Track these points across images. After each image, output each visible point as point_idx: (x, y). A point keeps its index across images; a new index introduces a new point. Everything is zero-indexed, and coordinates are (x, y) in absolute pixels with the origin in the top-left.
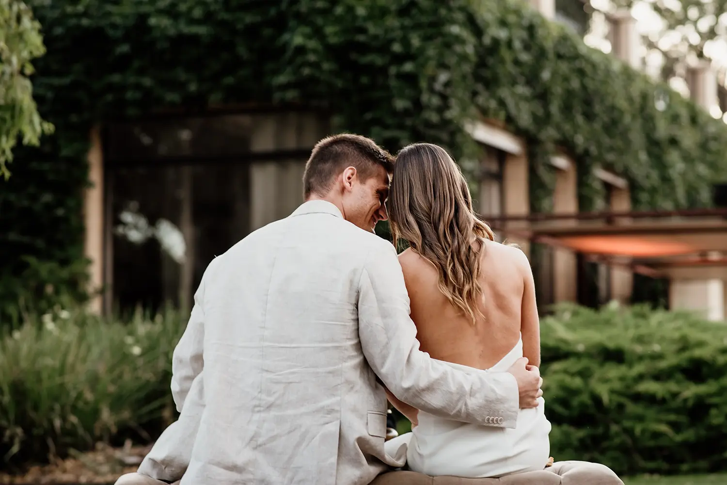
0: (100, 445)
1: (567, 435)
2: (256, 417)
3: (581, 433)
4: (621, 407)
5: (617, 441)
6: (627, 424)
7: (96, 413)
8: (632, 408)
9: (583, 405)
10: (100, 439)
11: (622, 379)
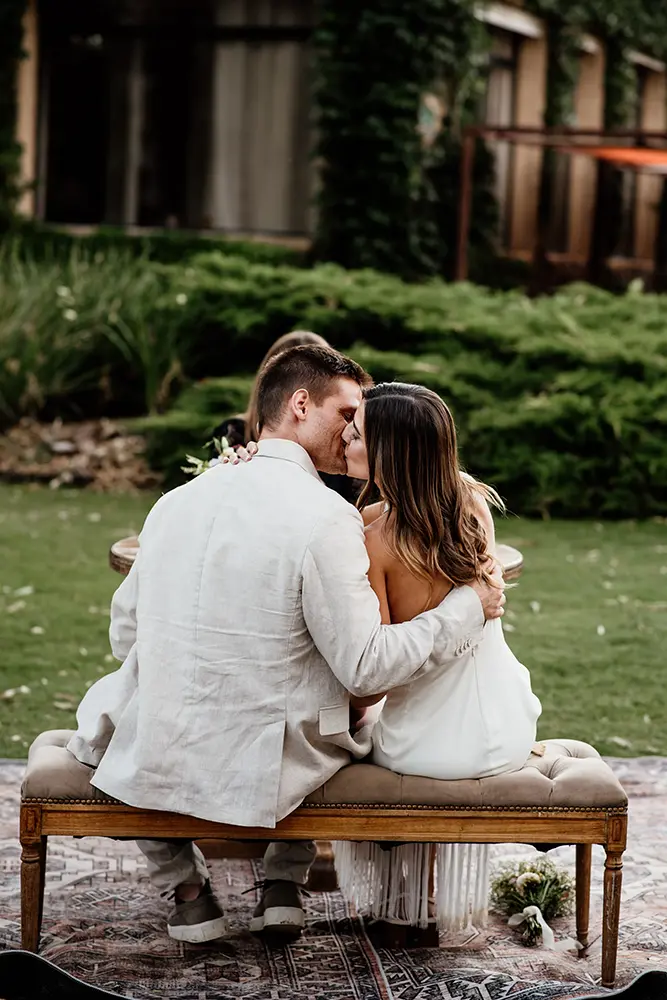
0: (24, 422)
1: (569, 465)
2: (188, 710)
3: (587, 464)
4: (634, 437)
5: (627, 478)
6: (641, 458)
7: (22, 383)
8: (647, 438)
9: (589, 432)
10: (26, 414)
11: (639, 402)
